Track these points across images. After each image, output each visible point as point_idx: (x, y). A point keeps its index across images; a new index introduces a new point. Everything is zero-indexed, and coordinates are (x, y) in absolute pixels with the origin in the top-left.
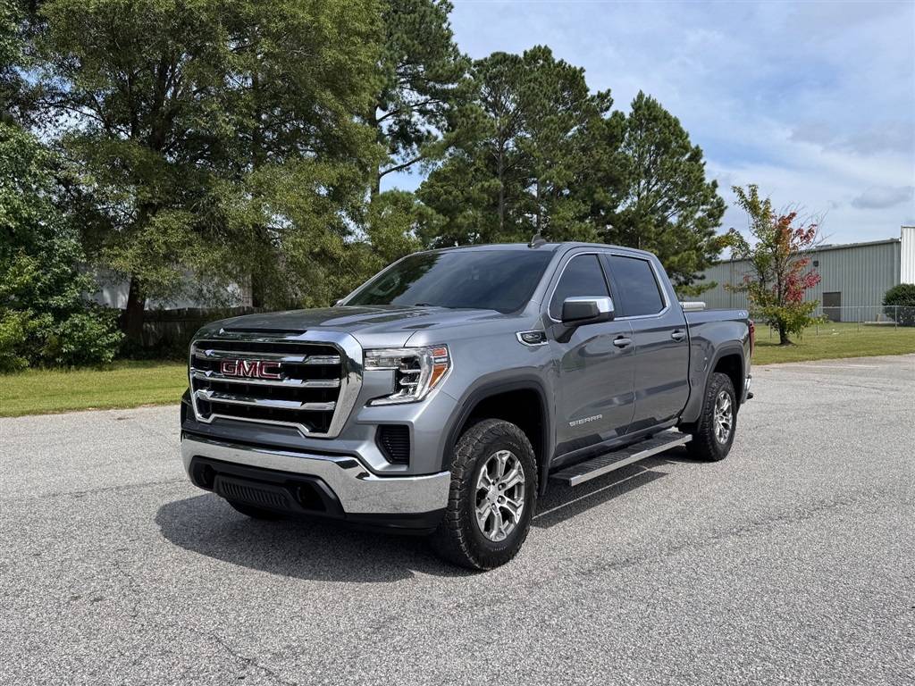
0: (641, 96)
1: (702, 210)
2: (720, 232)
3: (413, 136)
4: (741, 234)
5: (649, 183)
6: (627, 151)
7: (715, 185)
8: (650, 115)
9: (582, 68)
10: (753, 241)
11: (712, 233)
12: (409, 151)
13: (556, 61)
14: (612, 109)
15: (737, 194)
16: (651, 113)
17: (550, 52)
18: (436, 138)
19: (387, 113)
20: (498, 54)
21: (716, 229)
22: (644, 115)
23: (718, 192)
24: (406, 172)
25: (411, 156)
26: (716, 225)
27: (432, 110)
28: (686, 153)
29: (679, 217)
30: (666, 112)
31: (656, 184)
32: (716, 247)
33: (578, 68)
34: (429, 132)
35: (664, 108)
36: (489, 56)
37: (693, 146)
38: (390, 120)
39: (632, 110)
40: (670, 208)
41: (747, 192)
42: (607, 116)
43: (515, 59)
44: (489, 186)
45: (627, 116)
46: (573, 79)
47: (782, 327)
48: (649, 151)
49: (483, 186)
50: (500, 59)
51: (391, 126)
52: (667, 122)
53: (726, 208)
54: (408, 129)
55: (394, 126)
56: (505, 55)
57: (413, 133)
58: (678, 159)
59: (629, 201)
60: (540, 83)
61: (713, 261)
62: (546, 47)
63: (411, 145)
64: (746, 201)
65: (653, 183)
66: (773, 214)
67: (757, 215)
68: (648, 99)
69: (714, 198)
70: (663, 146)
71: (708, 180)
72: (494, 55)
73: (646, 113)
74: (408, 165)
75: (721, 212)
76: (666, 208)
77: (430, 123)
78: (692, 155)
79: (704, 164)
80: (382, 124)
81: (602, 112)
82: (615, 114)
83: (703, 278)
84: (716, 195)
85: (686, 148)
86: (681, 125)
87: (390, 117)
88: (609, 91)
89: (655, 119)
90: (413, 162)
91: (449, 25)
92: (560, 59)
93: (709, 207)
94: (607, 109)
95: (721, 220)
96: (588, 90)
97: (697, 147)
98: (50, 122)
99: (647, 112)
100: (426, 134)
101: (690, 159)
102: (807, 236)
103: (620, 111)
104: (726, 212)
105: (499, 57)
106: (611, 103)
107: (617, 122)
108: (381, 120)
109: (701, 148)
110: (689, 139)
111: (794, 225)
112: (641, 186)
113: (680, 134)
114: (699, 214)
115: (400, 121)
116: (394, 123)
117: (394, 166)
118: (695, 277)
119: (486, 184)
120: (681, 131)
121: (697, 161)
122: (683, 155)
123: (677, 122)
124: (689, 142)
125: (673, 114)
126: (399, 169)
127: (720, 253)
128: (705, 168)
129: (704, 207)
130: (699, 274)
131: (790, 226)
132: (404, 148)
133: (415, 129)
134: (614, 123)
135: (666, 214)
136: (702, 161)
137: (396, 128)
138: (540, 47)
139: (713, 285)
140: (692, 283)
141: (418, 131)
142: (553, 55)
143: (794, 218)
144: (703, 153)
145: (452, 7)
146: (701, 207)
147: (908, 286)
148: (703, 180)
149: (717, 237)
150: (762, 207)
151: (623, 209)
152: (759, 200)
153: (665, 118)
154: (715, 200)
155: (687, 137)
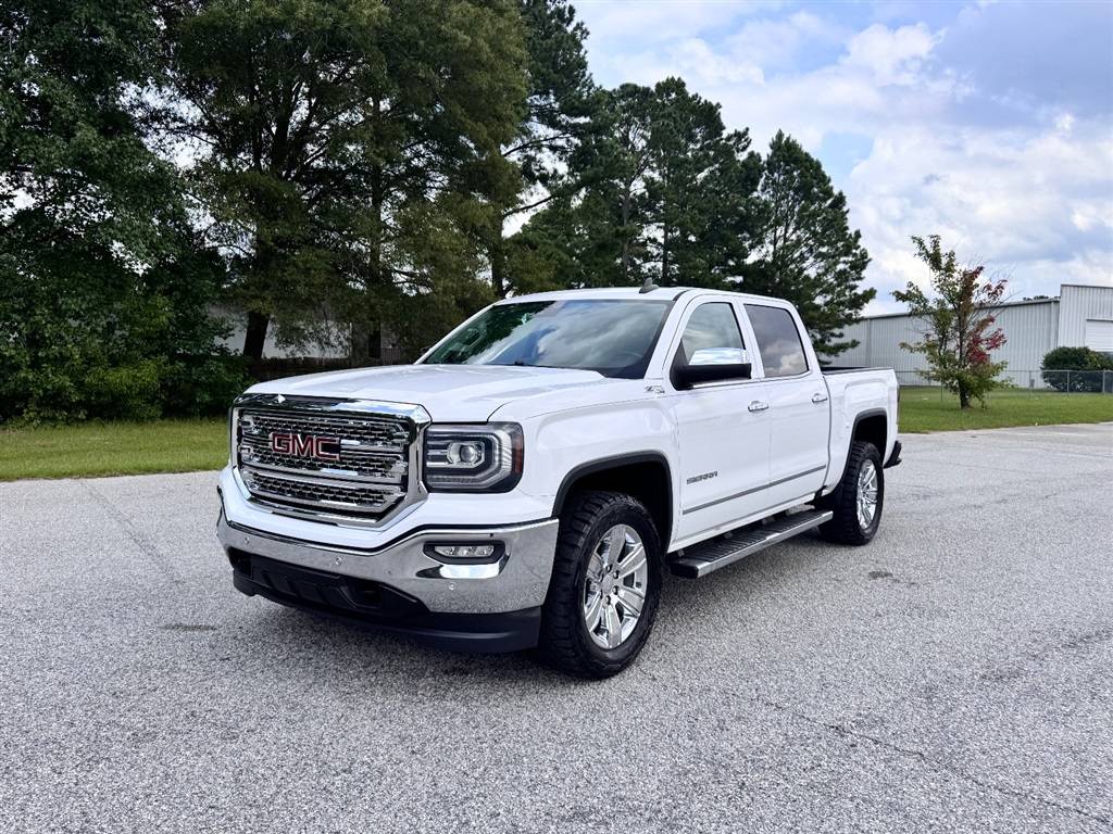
0: (780, 135)
1: (844, 262)
2: (861, 287)
3: (537, 174)
4: (920, 289)
6: (761, 194)
7: (858, 235)
8: (790, 156)
9: (718, 104)
10: (933, 295)
11: (855, 287)
12: (532, 190)
13: (690, 95)
14: (749, 150)
15: (916, 245)
16: (791, 154)
17: (683, 84)
18: (562, 177)
20: (628, 85)
21: (857, 283)
22: (784, 156)
23: (860, 242)
26: (860, 278)
27: (563, 147)
28: (828, 199)
29: (819, 268)
30: (807, 154)
31: (794, 232)
32: (858, 302)
33: (714, 104)
34: (556, 171)
35: (805, 149)
36: (617, 87)
37: (836, 192)
39: (770, 151)
40: (809, 259)
41: (928, 243)
43: (646, 91)
45: (764, 158)
46: (709, 115)
48: (787, 196)
49: (617, 231)
50: (629, 91)
52: (809, 164)
53: (870, 260)
54: (533, 166)
55: (518, 162)
56: (635, 86)
57: (538, 171)
58: (820, 206)
59: (764, 251)
60: (674, 119)
61: (854, 317)
62: (679, 79)
63: (534, 184)
64: (927, 252)
65: (791, 231)
66: (957, 268)
67: (939, 268)
68: (788, 139)
69: (856, 249)
70: (804, 191)
71: (851, 231)
72: (622, 87)
73: (785, 154)
74: (535, 205)
75: (864, 266)
76: (803, 258)
77: (559, 160)
78: (834, 201)
79: (847, 212)
81: (738, 152)
82: (752, 155)
83: (841, 335)
84: (859, 246)
85: (828, 193)
86: (823, 169)
87: (515, 152)
88: (747, 129)
89: (796, 161)
90: (540, 202)
91: (586, 52)
92: (694, 93)
93: (850, 259)
94: (744, 148)
95: (864, 273)
96: (724, 128)
97: (841, 194)
99: (787, 152)
100: (551, 172)
101: (830, 206)
102: (995, 292)
103: (757, 152)
104: (870, 265)
105: (629, 89)
106: (749, 143)
107: (754, 163)
108: (506, 155)
109: (844, 195)
110: (830, 184)
111: (981, 280)
112: (778, 235)
113: (823, 180)
114: (840, 267)
115: (526, 157)
116: (519, 159)
117: (522, 206)
118: (833, 335)
119: (622, 229)
120: (824, 176)
121: (841, 208)
122: (825, 201)
123: (818, 166)
124: (832, 188)
125: (814, 157)
126: (525, 209)
127: (861, 310)
128: (848, 216)
129: (846, 259)
130: (837, 331)
131: (976, 281)
132: (528, 186)
133: (540, 166)
134: (752, 165)
135: (805, 265)
136: (845, 209)
137: (520, 165)
138: (673, 79)
139: (855, 344)
140: (829, 341)
141: (544, 169)
142: (687, 88)
143: (982, 272)
144: (847, 200)
145: (588, 34)
146: (842, 259)
147: (1069, 349)
148: (847, 228)
149: (859, 291)
150: (944, 261)
151: (757, 259)
152: (941, 252)
153: (807, 160)
154: (858, 252)
155: (829, 180)
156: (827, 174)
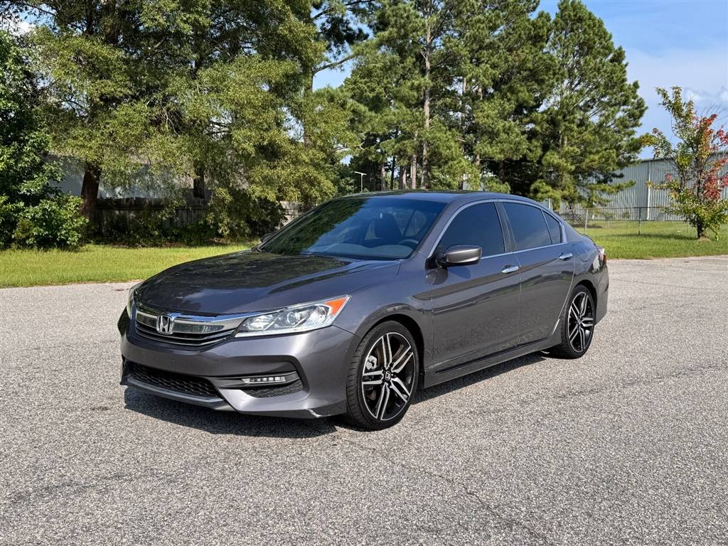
1: (623, 110)
2: (639, 133)
3: (345, 34)
4: (664, 134)
5: (572, 83)
6: (551, 51)
7: (636, 85)
8: (575, 16)
10: (676, 141)
11: (633, 132)
12: (341, 49)
14: (539, 10)
15: (661, 95)
16: (577, 14)
18: (367, 36)
19: (320, 11)
21: (635, 129)
22: (570, 16)
23: (639, 92)
24: (339, 70)
25: (342, 54)
26: (636, 125)
27: (364, 9)
28: (610, 53)
29: (601, 116)
30: (590, 14)
31: (579, 84)
32: (636, 146)
34: (360, 31)
35: (589, 9)
37: (616, 47)
38: (324, 19)
39: (558, 11)
40: (592, 108)
41: (670, 94)
42: (533, 16)
44: (419, 85)
45: (553, 18)
47: (700, 224)
48: (573, 51)
49: (413, 84)
51: (324, 24)
52: (592, 23)
53: (647, 108)
54: (341, 27)
55: (326, 24)
57: (345, 31)
58: (601, 60)
59: (552, 100)
61: (632, 160)
63: (342, 43)
64: (670, 102)
65: (576, 82)
66: (694, 115)
67: (680, 116)
69: (634, 98)
70: (586, 48)
71: (630, 82)
73: (572, 14)
74: (341, 62)
75: (642, 113)
76: (587, 107)
77: (362, 22)
78: (615, 56)
79: (626, 65)
80: (315, 22)
81: (528, 12)
82: (541, 15)
83: (621, 176)
84: (637, 96)
85: (608, 49)
86: (605, 26)
87: (323, 15)
89: (580, 20)
90: (346, 60)
93: (629, 107)
94: (534, 9)
95: (641, 121)
97: (620, 49)
98: (10, 18)
100: (358, 32)
101: (612, 61)
103: (546, 12)
104: (646, 113)
106: (538, 4)
107: (543, 22)
108: (315, 18)
109: (623, 50)
110: (611, 40)
111: (714, 127)
112: (564, 86)
113: (604, 35)
114: (620, 115)
115: (333, 19)
116: (327, 21)
117: (328, 64)
118: (614, 176)
119: (416, 82)
120: (605, 33)
121: (620, 62)
122: (606, 55)
123: (601, 23)
124: (612, 44)
125: (597, 15)
126: (332, 66)
127: (638, 153)
128: (627, 69)
129: (625, 107)
130: (618, 172)
131: (710, 128)
132: (335, 45)
133: (347, 27)
134: (540, 23)
135: (588, 113)
136: (624, 62)
137: (328, 26)
139: (632, 184)
140: (611, 181)
141: (350, 29)
143: (715, 119)
144: (626, 54)
146: (622, 108)
148: (624, 80)
149: (636, 136)
150: (685, 109)
151: (546, 108)
152: (682, 102)
153: (590, 19)
154: (636, 101)
155: (610, 38)
156: (609, 31)
